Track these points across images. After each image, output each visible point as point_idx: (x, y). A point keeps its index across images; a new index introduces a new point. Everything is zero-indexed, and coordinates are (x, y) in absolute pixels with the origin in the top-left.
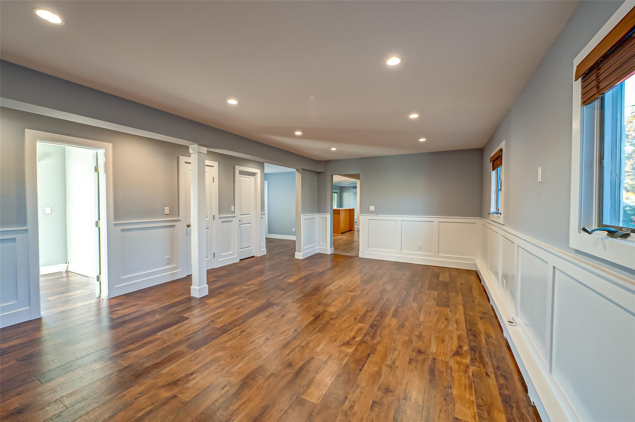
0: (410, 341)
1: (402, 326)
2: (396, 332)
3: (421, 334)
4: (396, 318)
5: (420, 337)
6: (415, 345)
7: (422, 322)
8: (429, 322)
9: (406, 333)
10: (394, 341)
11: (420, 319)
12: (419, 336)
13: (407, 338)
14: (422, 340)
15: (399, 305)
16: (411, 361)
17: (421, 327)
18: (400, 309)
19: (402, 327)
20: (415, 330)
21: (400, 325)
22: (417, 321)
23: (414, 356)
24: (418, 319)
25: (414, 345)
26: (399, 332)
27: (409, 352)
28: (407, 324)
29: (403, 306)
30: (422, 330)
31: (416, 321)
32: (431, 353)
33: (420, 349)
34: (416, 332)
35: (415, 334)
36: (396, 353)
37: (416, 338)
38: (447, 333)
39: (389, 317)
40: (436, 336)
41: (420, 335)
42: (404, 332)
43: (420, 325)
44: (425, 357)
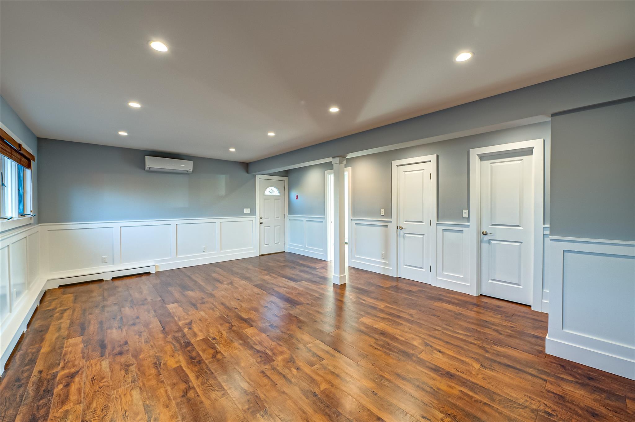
0: (135, 356)
1: (157, 365)
2: (157, 354)
3: (127, 371)
4: (174, 369)
5: (126, 367)
6: (128, 356)
7: (132, 389)
8: (120, 396)
9: (146, 360)
10: (152, 346)
11: (139, 392)
12: (128, 366)
13: (141, 357)
14: (122, 365)
15: (191, 394)
16: (126, 343)
17: (130, 380)
18: (183, 386)
19: (156, 363)
20: (137, 370)
21: (160, 363)
22: (141, 384)
23: (124, 348)
24: (141, 389)
25: (130, 356)
26: (155, 357)
27: (131, 347)
28: (153, 371)
29: (183, 396)
30: (126, 376)
31: (144, 384)
32: (107, 359)
33: (121, 356)
34: (134, 369)
35: (135, 365)
36: (143, 341)
37: (131, 363)
38: (86, 394)
39: (184, 364)
40: (105, 380)
41: (126, 369)
42: (149, 360)
43: (133, 381)
44: (113, 352)
